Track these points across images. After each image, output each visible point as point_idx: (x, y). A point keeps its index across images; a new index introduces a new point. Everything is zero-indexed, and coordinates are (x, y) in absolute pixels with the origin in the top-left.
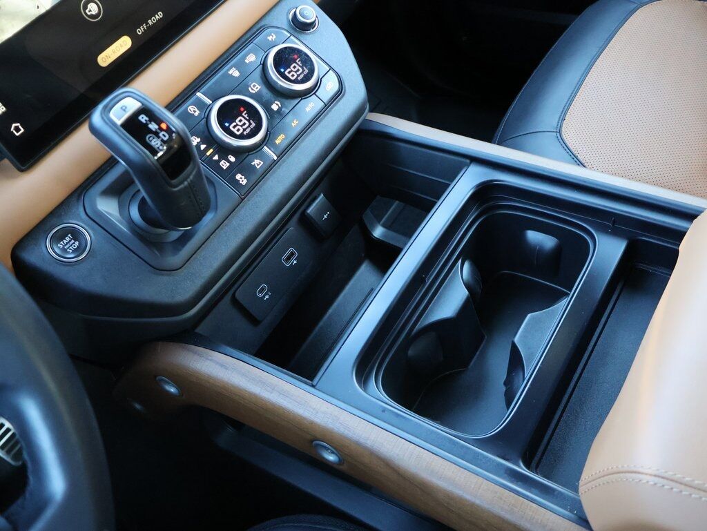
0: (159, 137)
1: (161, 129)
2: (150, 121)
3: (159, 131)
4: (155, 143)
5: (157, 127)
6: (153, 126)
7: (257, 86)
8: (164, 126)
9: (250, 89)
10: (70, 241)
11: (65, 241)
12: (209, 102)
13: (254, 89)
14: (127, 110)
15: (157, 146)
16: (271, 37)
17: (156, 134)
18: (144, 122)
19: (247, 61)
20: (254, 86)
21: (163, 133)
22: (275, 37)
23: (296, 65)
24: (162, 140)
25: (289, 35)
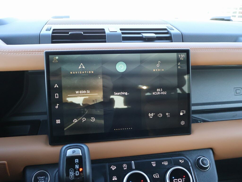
0: (75, 172)
1: (79, 170)
2: (78, 164)
3: (77, 170)
4: (72, 174)
5: (78, 168)
6: (77, 167)
7: (158, 176)
8: (81, 170)
9: (154, 175)
10: (43, 179)
11: (41, 177)
12: (134, 167)
13: (156, 176)
14: (74, 153)
15: (71, 175)
16: (181, 161)
17: (75, 170)
18: (76, 162)
19: (163, 163)
20: (157, 175)
21: (78, 172)
22: (183, 162)
23: (181, 180)
24: (75, 175)
25: (190, 165)
